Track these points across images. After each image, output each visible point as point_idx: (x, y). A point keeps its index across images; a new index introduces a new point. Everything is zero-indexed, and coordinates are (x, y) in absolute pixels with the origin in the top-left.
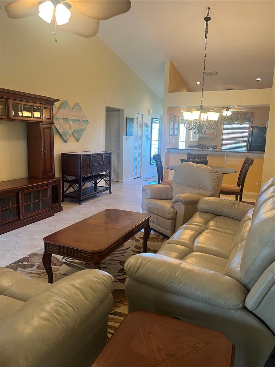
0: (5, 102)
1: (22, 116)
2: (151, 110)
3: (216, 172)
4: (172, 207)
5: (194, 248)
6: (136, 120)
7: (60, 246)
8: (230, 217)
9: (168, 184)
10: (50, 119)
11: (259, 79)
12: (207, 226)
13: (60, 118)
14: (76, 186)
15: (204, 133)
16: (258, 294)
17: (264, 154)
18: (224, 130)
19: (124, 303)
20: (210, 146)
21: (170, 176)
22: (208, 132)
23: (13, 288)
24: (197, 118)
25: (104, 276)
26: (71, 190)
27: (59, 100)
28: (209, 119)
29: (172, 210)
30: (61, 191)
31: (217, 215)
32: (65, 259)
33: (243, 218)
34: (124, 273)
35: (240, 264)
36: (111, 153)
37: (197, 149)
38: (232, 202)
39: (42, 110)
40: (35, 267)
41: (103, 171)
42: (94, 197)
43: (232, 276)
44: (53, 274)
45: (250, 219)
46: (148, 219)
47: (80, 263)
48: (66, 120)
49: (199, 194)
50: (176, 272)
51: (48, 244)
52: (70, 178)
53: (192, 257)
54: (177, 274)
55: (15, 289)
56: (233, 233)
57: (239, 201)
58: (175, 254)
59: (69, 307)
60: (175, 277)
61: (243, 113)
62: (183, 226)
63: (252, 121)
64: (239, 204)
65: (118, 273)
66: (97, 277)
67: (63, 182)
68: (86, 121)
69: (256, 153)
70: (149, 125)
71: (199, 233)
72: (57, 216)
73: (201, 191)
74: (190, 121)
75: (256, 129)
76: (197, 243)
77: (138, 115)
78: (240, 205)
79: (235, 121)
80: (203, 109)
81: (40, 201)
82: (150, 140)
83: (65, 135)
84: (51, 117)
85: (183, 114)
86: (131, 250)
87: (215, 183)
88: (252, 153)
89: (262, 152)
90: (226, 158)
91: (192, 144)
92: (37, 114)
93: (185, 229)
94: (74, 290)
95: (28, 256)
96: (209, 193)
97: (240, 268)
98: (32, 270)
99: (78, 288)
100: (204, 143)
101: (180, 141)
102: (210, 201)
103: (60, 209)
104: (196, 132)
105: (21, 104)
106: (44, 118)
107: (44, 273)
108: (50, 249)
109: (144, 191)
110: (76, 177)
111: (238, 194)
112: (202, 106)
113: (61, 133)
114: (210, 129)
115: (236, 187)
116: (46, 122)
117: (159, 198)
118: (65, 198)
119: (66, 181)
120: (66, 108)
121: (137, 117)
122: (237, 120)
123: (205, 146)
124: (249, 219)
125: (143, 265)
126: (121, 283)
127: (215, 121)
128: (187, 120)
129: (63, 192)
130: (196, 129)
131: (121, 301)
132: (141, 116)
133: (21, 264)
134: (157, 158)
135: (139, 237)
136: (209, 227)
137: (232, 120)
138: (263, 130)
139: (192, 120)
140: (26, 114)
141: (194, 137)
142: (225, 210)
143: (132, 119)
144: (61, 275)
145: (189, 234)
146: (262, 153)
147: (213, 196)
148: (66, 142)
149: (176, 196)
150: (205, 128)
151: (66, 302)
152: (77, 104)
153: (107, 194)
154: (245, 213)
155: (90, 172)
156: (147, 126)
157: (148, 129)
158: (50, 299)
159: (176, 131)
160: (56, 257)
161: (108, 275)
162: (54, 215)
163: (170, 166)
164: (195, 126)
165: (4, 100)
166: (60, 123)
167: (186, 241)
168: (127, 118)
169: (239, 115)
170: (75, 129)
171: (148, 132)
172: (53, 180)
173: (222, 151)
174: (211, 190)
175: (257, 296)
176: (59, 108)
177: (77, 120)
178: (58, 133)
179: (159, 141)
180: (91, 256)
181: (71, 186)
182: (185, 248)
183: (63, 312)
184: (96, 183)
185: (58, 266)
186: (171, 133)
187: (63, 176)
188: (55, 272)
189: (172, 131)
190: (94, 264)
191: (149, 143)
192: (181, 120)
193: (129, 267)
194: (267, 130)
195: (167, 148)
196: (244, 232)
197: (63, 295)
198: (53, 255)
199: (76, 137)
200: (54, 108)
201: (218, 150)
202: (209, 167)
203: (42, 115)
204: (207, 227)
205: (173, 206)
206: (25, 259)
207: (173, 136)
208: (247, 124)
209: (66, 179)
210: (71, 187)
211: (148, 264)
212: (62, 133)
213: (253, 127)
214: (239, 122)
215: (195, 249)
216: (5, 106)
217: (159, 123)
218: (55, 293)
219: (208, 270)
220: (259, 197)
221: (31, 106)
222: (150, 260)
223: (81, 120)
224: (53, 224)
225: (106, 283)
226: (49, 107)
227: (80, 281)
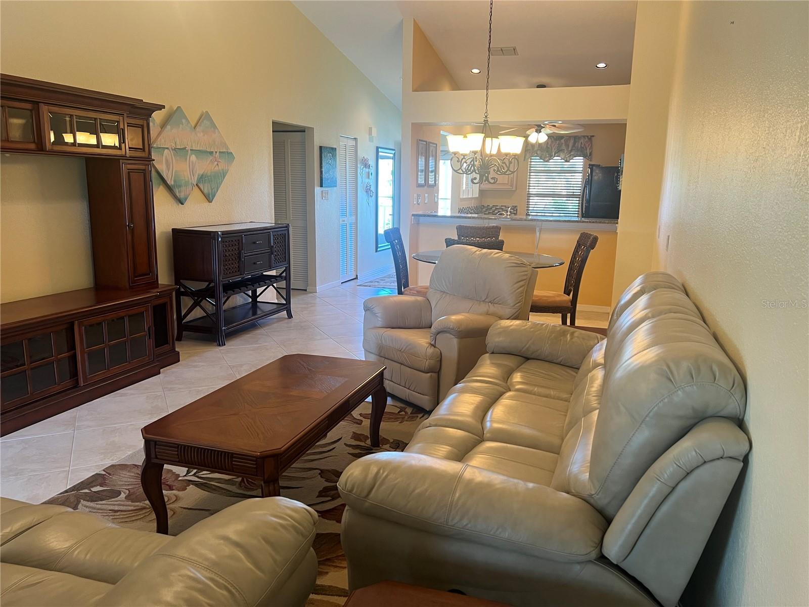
0: (31, 110)
1: (74, 144)
2: (374, 131)
3: (522, 265)
4: (432, 345)
5: (485, 432)
6: (343, 152)
7: (182, 445)
8: (555, 361)
9: (419, 293)
10: (143, 150)
11: (602, 65)
12: (508, 384)
13: (167, 148)
14: (209, 304)
15: (492, 181)
16: (629, 527)
17: (617, 223)
18: (532, 174)
19: (334, 564)
20: (504, 208)
21: (422, 276)
22: (502, 179)
23: (76, 552)
24: (478, 148)
25: (295, 510)
26: (198, 313)
27: (164, 107)
28: (504, 150)
29: (431, 350)
30: (175, 316)
31: (527, 359)
32: (192, 473)
33: (582, 362)
34: (331, 497)
35: (589, 464)
36: (287, 226)
37: (476, 215)
38: (558, 329)
39: (123, 130)
40: (123, 496)
41: (270, 269)
42: (252, 326)
43: (573, 491)
44: (168, 510)
45: (599, 365)
46: (382, 374)
47: (229, 480)
48: (180, 152)
49: (487, 314)
50: (454, 493)
51: (152, 444)
52: (195, 286)
53: (482, 453)
54: (457, 495)
55: (81, 555)
56: (565, 396)
57: (569, 326)
58: (445, 449)
59: (221, 589)
60: (452, 502)
61: (570, 137)
62: (458, 386)
63: (591, 154)
64: (572, 334)
65: (318, 497)
66: (279, 514)
67: (179, 294)
68: (228, 156)
69: (600, 223)
70: (372, 162)
71: (492, 401)
72: (168, 374)
73: (492, 308)
74: (462, 155)
75: (597, 171)
76: (491, 421)
77: (346, 140)
78: (576, 334)
79: (555, 154)
80: (489, 130)
81: (125, 342)
82: (374, 196)
83: (180, 186)
84: (146, 146)
85: (447, 139)
86: (345, 444)
87: (521, 289)
88: (593, 222)
89: (613, 221)
90: (538, 234)
91: (465, 205)
92: (110, 140)
93: (463, 391)
94: (227, 550)
95: (104, 470)
96: (508, 311)
97: (588, 474)
98: (114, 505)
99: (237, 545)
100: (490, 202)
101: (439, 197)
102: (511, 329)
103: (174, 359)
104: (475, 179)
105: (71, 116)
106: (129, 148)
107: (144, 508)
108: (157, 453)
109: (368, 312)
110: (207, 283)
111: (568, 311)
112: (486, 121)
113: (170, 182)
114: (506, 172)
115: (561, 295)
116: (132, 158)
117: (402, 325)
118: (184, 332)
119: (185, 294)
120: (181, 125)
121: (342, 145)
122: (559, 152)
123: (494, 209)
124: (596, 365)
125: (380, 480)
126: (326, 521)
127: (515, 156)
128: (455, 153)
129: (180, 318)
130: (476, 173)
131: (328, 560)
132: (353, 143)
133: (87, 491)
134: (393, 236)
135: (361, 415)
136: (514, 386)
137: (547, 152)
138: (613, 174)
139: (467, 152)
140: (84, 138)
141: (470, 190)
142: (545, 348)
143: (333, 150)
144: (184, 510)
145: (472, 404)
146: (614, 223)
147: (516, 318)
148: (182, 204)
149: (440, 320)
150: (494, 170)
151: (212, 580)
152: (205, 117)
153: (281, 319)
154: (586, 352)
155: (240, 270)
156: (367, 166)
157: (369, 173)
158: (173, 574)
159: (431, 176)
160: (171, 471)
161: (305, 509)
162: (159, 373)
163: (420, 254)
164: (474, 165)
165: (28, 106)
166: (166, 157)
167: (469, 419)
168: (321, 148)
169: (563, 141)
170: (202, 173)
171: (369, 178)
172: (154, 293)
173: (532, 220)
174: (512, 305)
175: (627, 531)
176: (163, 126)
177: (206, 152)
178: (162, 183)
179: (393, 198)
180: (256, 464)
181: (196, 304)
182: (466, 433)
183: (206, 603)
184: (255, 296)
185: (179, 490)
186: (421, 181)
187: (177, 282)
188: (171, 506)
189: (423, 177)
190: (264, 483)
191: (372, 204)
192: (442, 151)
193: (349, 486)
194: (622, 174)
195: (413, 215)
196: (588, 394)
197: (204, 562)
198: (166, 466)
199: (206, 191)
200: (151, 124)
201: (521, 217)
202: (507, 255)
203: (124, 142)
204: (508, 386)
205: (433, 343)
206: (97, 479)
207: (426, 187)
208: (578, 162)
209: (185, 287)
210: (198, 307)
211: (391, 476)
212: (173, 183)
213: (591, 167)
214: (562, 155)
215: (488, 435)
216: (31, 121)
217: (393, 158)
218: (183, 559)
219: (520, 481)
220: (615, 317)
221: (95, 119)
222: (394, 468)
223: (216, 152)
224: (159, 394)
225: (301, 528)
226: (140, 122)
227: (240, 526)
